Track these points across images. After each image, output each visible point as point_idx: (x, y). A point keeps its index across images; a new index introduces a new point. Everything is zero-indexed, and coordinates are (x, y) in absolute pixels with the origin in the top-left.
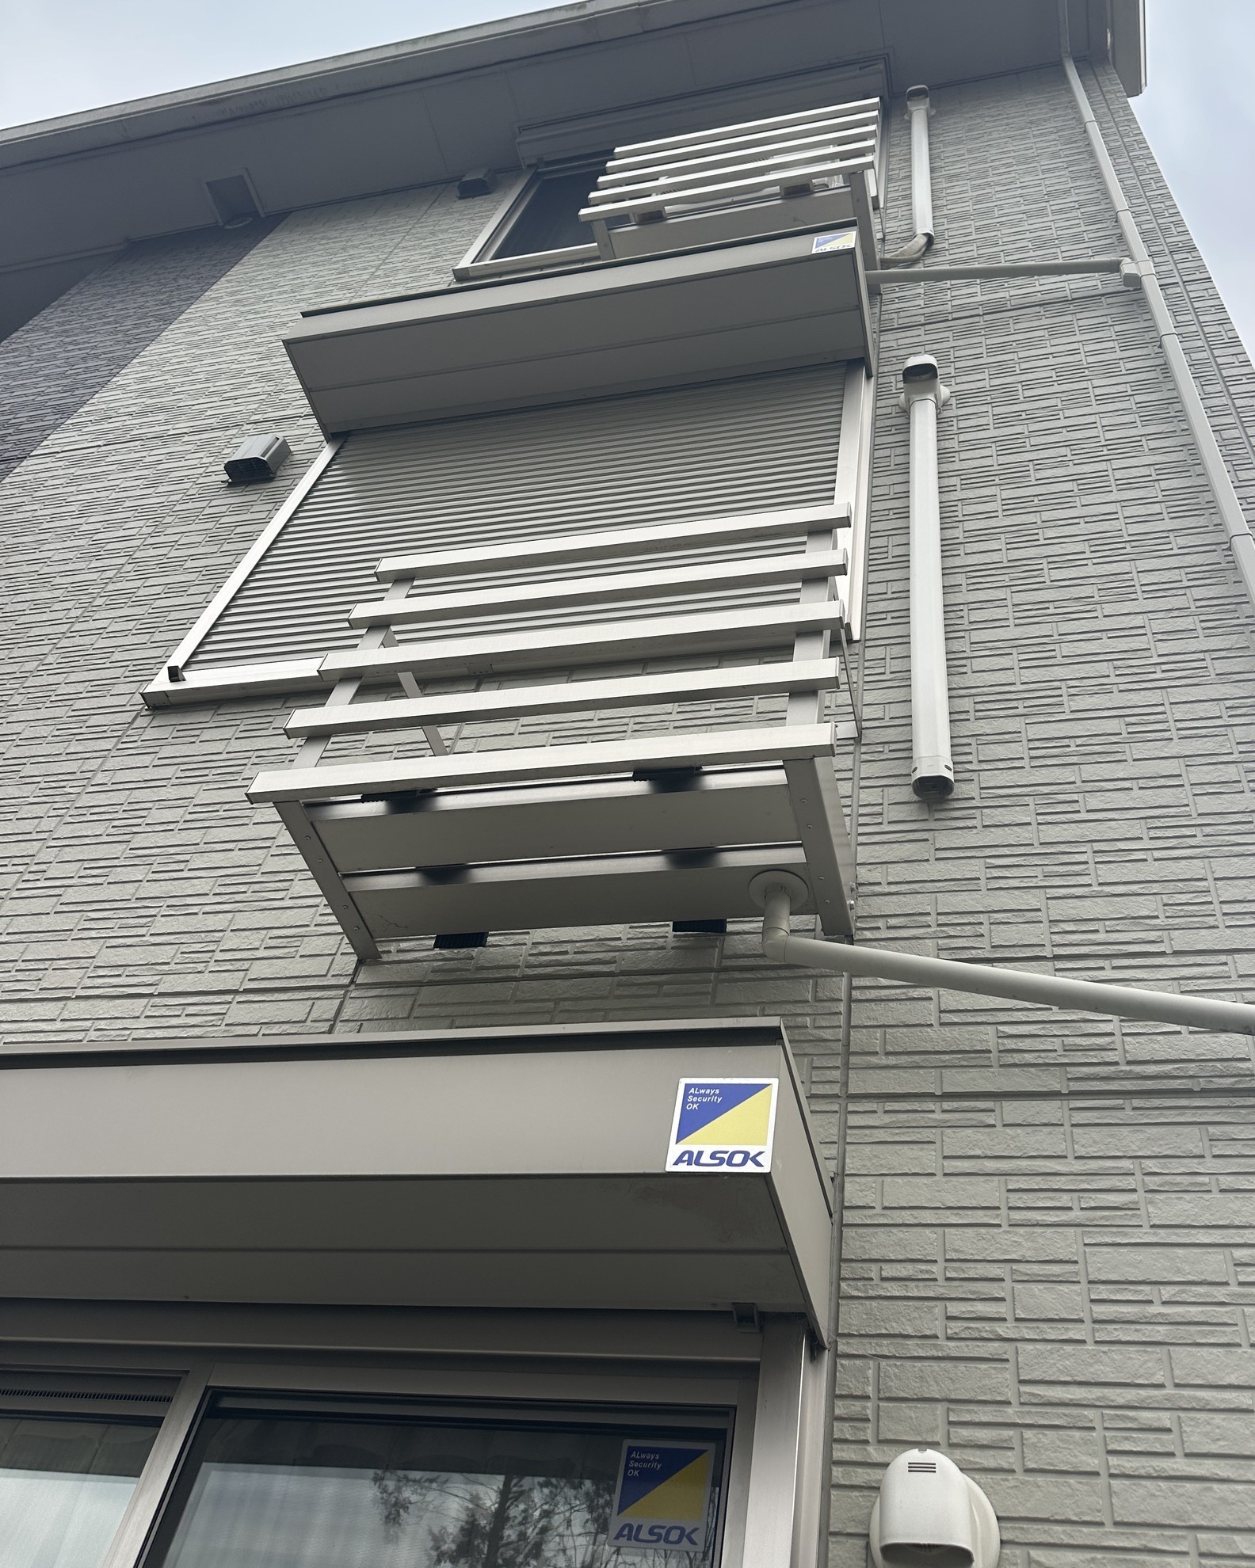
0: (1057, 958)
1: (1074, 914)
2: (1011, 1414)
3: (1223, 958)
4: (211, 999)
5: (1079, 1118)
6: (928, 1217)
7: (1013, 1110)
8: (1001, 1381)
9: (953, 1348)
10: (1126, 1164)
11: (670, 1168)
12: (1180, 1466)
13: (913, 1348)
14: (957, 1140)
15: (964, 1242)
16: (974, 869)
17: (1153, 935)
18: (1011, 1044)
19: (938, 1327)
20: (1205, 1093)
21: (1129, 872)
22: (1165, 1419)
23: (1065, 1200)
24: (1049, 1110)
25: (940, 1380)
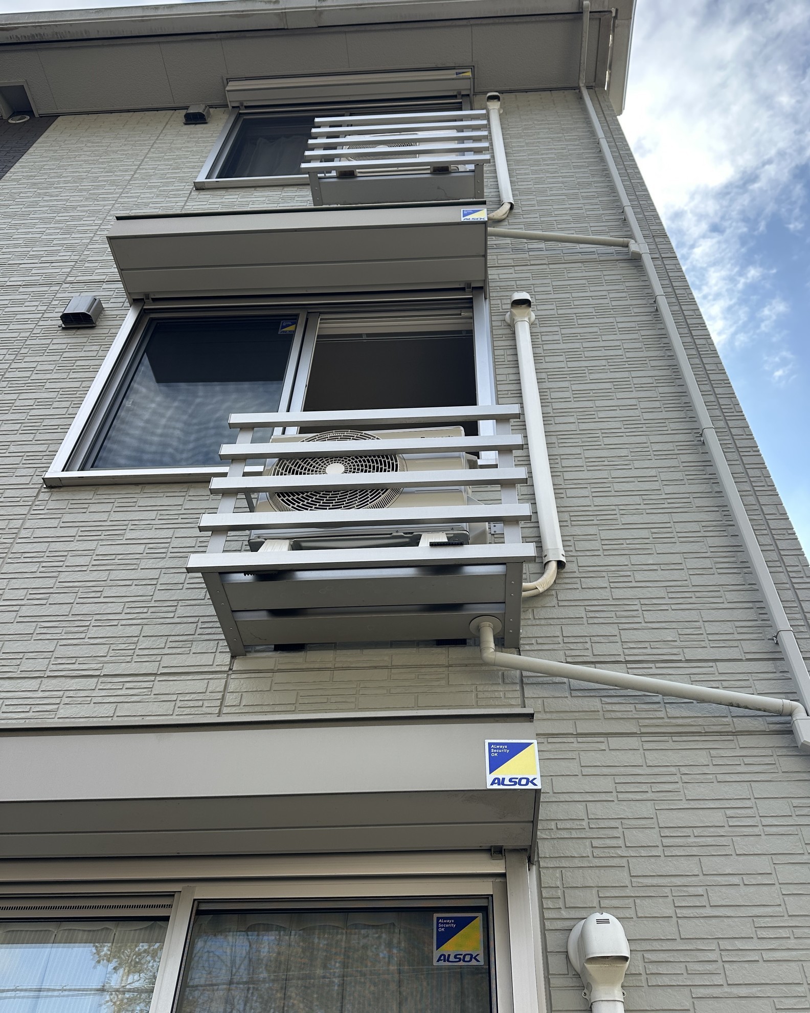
0: (627, 662)
1: (634, 638)
2: (628, 892)
3: (711, 664)
4: (140, 678)
5: (647, 746)
6: (577, 797)
7: (615, 742)
8: (622, 877)
9: (597, 862)
10: (673, 770)
11: (489, 787)
12: (708, 911)
13: (577, 862)
14: (588, 758)
15: (597, 810)
16: (581, 612)
17: (675, 651)
18: (609, 707)
19: (588, 851)
20: (707, 733)
21: (660, 616)
22: (700, 891)
23: (644, 788)
24: (633, 742)
25: (592, 877)
